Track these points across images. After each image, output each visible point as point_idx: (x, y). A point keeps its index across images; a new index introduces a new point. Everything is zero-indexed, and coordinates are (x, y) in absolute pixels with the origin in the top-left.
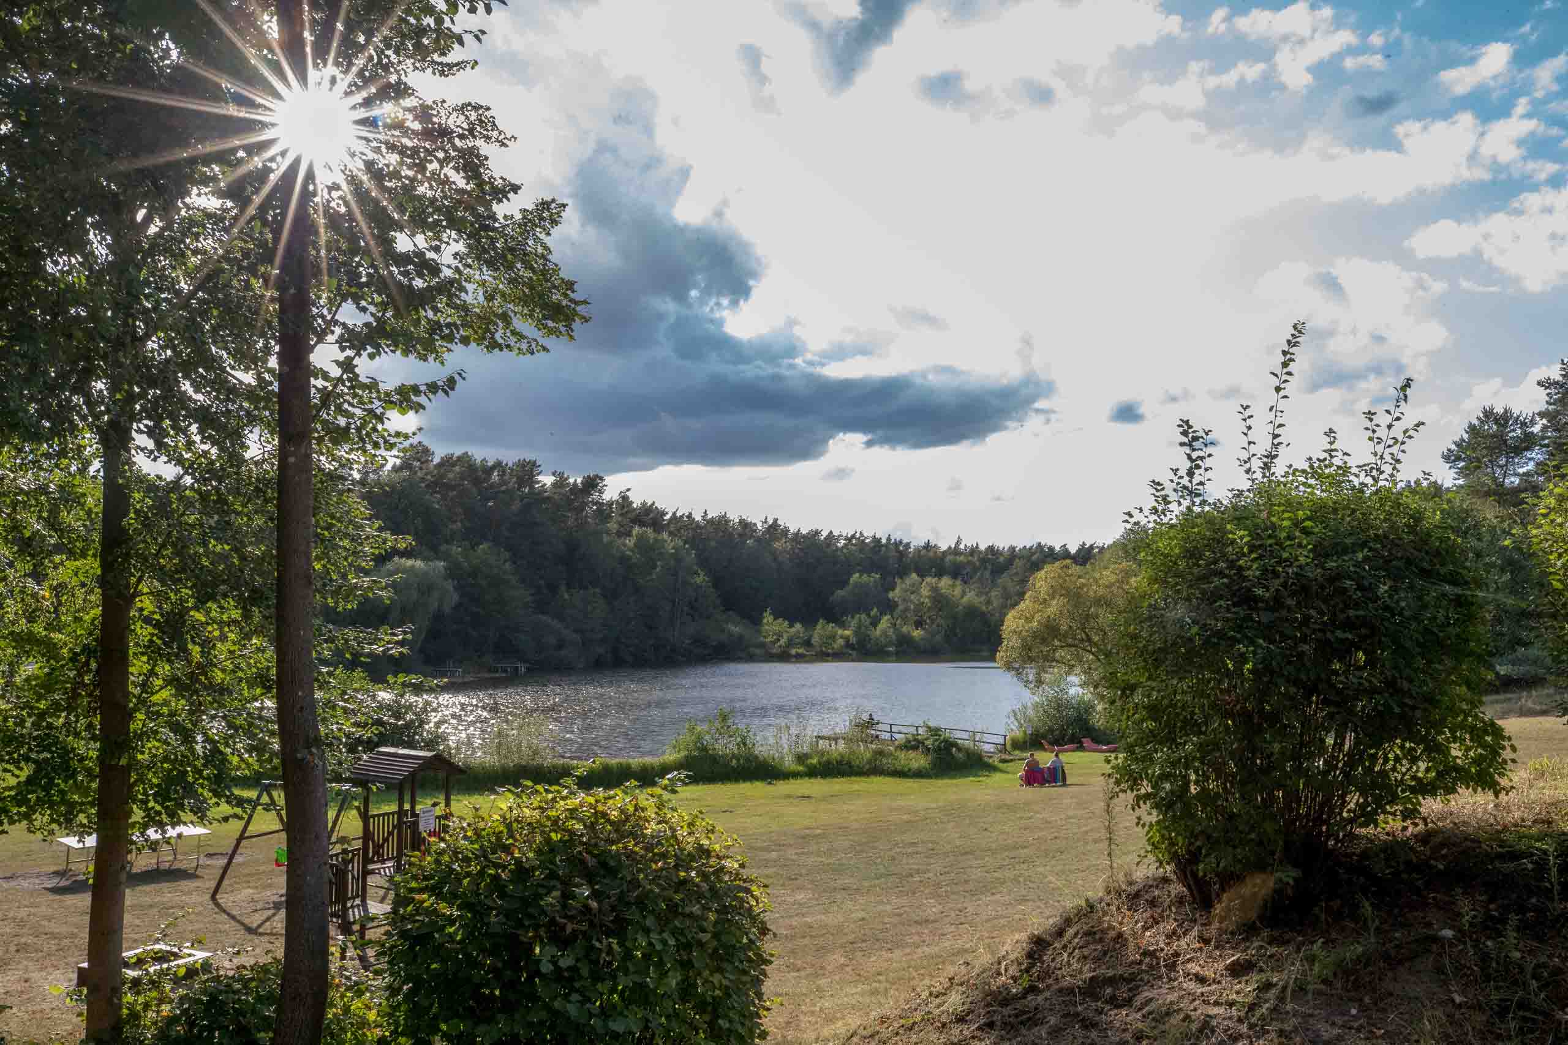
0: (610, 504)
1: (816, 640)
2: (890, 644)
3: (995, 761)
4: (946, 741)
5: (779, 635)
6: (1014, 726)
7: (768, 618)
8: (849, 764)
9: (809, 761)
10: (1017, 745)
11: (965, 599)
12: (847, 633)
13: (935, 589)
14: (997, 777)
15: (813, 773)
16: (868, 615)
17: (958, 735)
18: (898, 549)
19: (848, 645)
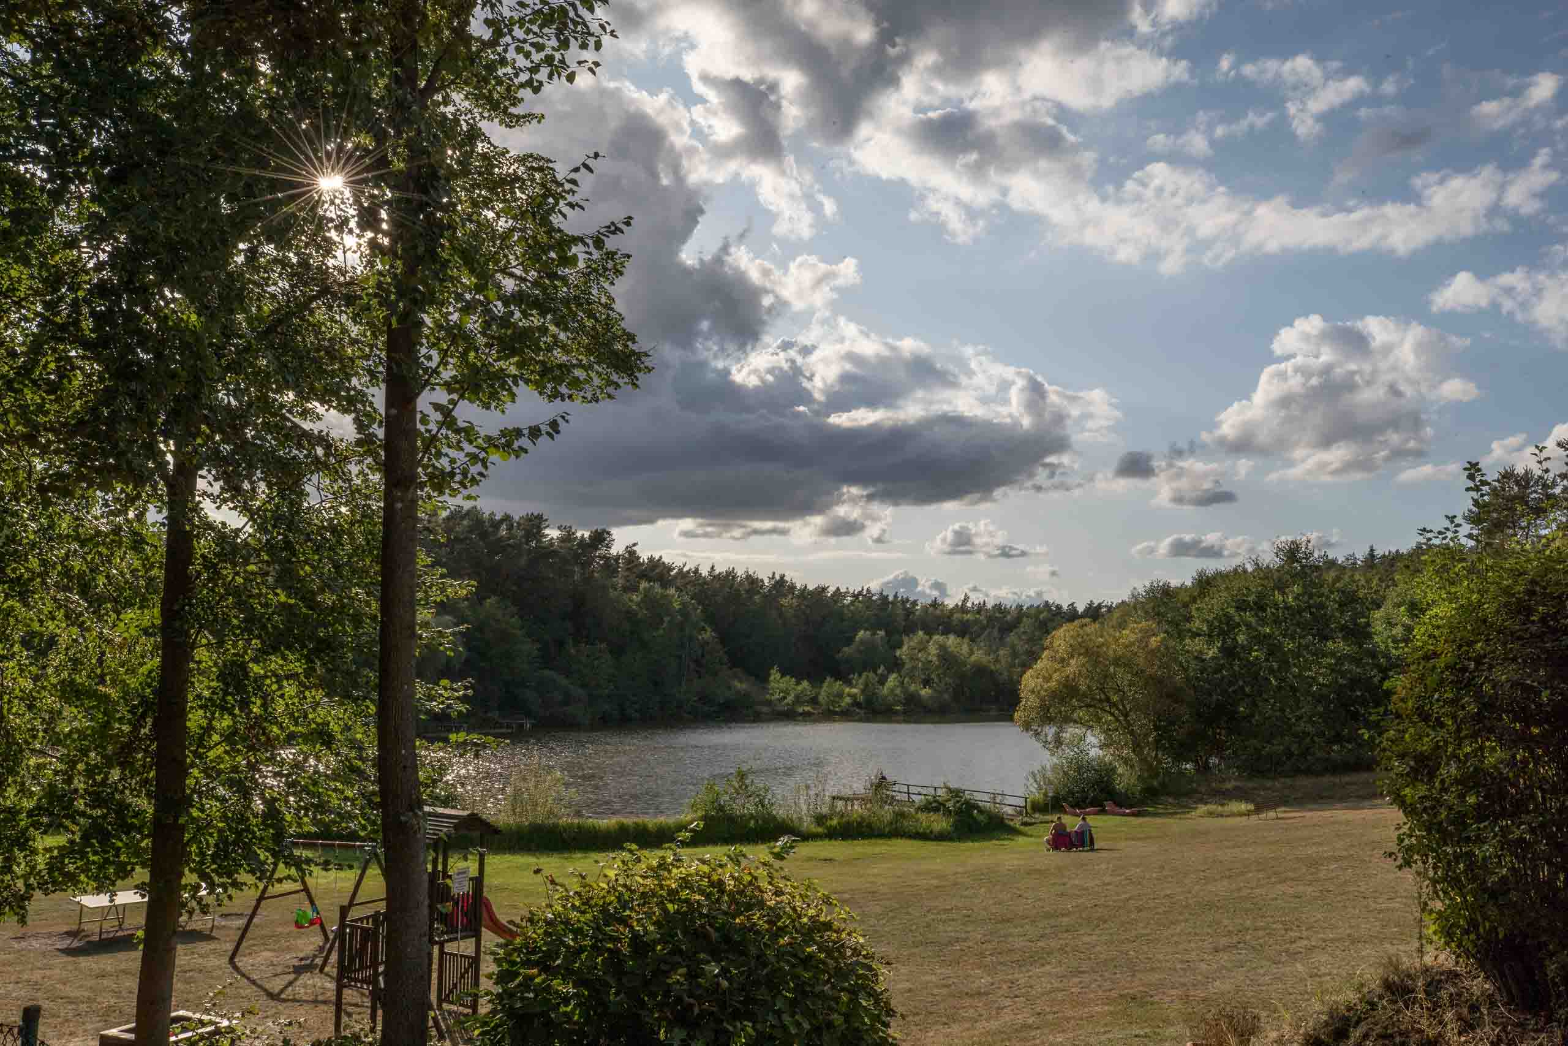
0: (618, 557)
1: (822, 698)
2: (899, 702)
3: (1016, 824)
4: (967, 802)
5: (787, 692)
6: (1033, 788)
7: (775, 675)
8: (869, 826)
9: (829, 823)
10: (1038, 808)
11: (973, 658)
12: (854, 691)
13: (942, 647)
14: (1021, 840)
15: (832, 834)
16: (875, 672)
17: (978, 796)
18: (906, 607)
19: (856, 704)
